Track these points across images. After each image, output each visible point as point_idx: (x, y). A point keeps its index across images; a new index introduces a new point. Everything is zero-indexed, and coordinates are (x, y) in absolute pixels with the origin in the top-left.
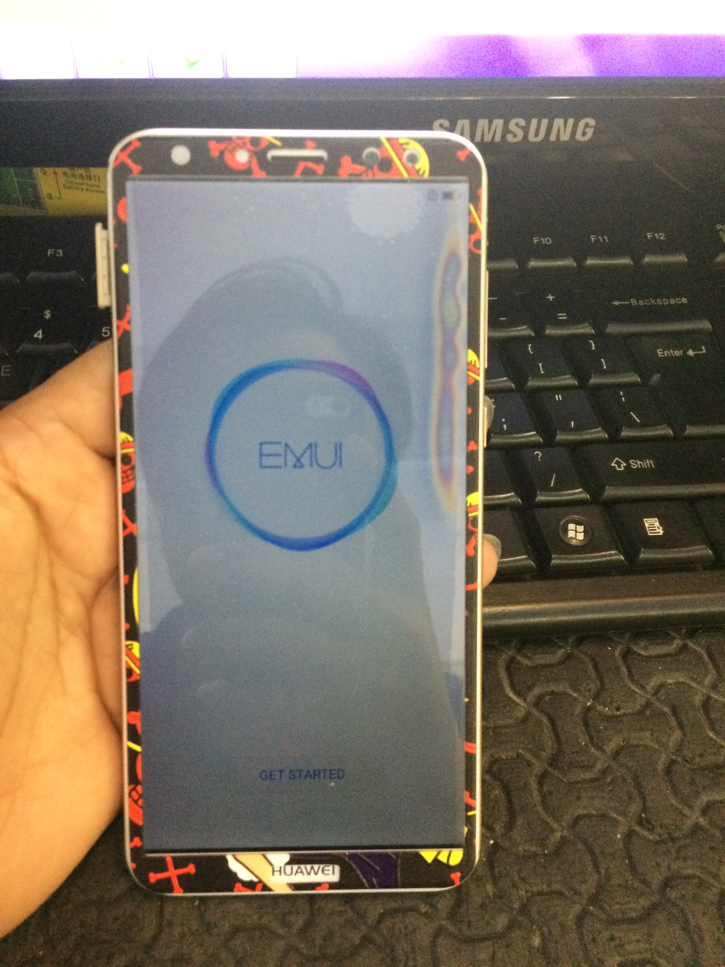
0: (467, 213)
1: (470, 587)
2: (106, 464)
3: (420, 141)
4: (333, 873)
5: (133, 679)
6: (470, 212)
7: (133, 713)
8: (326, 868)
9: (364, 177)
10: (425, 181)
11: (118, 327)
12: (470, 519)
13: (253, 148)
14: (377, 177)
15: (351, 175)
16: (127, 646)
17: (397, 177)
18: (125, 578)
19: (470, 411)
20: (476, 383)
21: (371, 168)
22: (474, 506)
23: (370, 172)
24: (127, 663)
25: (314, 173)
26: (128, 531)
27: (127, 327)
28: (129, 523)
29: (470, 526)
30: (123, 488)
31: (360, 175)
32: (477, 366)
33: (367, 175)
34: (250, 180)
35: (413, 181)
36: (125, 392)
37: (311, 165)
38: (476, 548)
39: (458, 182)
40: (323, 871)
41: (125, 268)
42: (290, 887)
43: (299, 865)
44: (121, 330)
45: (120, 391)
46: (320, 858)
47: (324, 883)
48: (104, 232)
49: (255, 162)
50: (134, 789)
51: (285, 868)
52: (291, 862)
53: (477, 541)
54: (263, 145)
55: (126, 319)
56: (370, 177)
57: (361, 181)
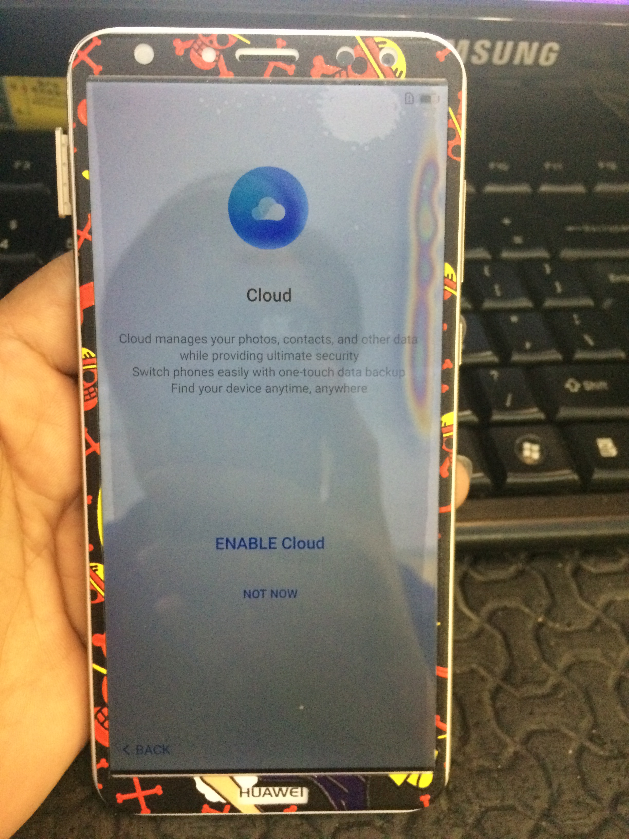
0: (446, 116)
1: (444, 509)
2: (69, 382)
3: (397, 40)
4: (302, 795)
5: (97, 601)
6: (449, 117)
7: (98, 635)
8: (294, 790)
9: (337, 79)
10: (402, 83)
11: (79, 237)
12: (445, 440)
13: (221, 48)
14: (350, 79)
15: (323, 75)
16: (91, 567)
17: (374, 79)
18: (88, 498)
19: (446, 327)
20: (453, 298)
21: (345, 68)
22: (449, 426)
23: (344, 73)
24: (91, 584)
25: (283, 73)
26: (91, 450)
27: (88, 236)
28: (91, 442)
29: (444, 447)
30: (85, 406)
31: (333, 75)
32: (454, 280)
33: (340, 76)
34: (218, 81)
35: (389, 83)
36: (87, 305)
37: (281, 65)
38: (450, 470)
39: (436, 84)
40: (291, 792)
41: (86, 174)
42: (258, 808)
43: (267, 787)
44: (82, 239)
45: (81, 305)
46: (288, 780)
47: (292, 805)
48: (64, 136)
49: (222, 62)
50: (100, 711)
51: (253, 790)
52: (259, 784)
53: (451, 463)
54: (232, 43)
55: (87, 228)
56: (343, 79)
57: (334, 83)
